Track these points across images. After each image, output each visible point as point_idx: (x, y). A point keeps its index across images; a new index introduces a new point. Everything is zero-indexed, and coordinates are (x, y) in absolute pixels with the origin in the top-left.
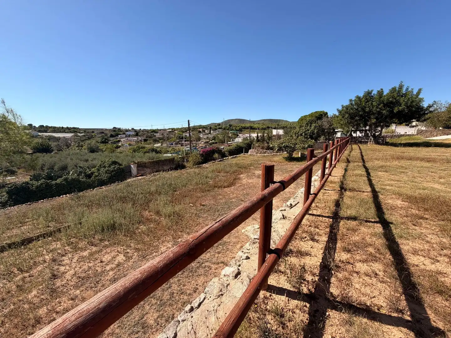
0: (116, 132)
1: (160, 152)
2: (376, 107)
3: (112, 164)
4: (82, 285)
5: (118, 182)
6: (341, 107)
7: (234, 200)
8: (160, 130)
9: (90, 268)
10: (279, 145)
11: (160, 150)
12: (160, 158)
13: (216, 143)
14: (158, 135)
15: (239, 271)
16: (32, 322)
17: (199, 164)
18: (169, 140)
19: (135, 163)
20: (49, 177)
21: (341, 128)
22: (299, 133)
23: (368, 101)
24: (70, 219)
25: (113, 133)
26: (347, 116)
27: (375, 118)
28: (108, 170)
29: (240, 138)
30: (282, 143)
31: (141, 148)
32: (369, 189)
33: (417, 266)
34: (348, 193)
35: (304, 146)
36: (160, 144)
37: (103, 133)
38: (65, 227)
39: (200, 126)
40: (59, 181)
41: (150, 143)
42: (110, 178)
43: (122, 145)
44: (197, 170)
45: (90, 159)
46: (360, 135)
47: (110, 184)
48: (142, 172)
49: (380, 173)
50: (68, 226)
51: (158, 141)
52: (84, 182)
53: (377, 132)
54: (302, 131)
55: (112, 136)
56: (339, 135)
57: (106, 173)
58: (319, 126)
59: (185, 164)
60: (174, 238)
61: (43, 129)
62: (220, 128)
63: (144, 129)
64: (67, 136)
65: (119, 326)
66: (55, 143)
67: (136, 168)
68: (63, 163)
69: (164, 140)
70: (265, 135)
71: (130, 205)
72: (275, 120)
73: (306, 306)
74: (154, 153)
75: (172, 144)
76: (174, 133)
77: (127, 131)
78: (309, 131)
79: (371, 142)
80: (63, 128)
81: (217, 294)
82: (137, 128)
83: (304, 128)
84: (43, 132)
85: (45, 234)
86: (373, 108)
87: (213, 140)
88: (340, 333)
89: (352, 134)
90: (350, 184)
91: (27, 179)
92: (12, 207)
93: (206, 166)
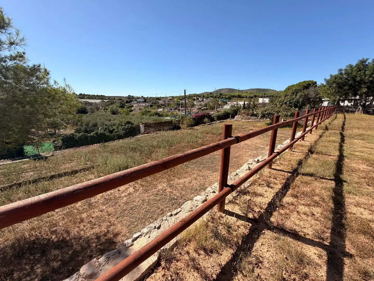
0: (130, 99)
1: (162, 116)
2: (368, 76)
3: (127, 124)
4: (107, 204)
5: (131, 137)
6: (330, 77)
7: (217, 157)
8: (163, 98)
9: (112, 194)
10: (262, 112)
11: (162, 114)
12: (161, 120)
13: (207, 109)
14: (161, 102)
15: (206, 199)
16: (79, 220)
17: (191, 126)
18: (170, 106)
19: (143, 124)
20: (86, 131)
21: (328, 97)
22: (283, 101)
23: (360, 71)
24: (100, 161)
25: (128, 100)
26: (334, 85)
27: (366, 88)
28: (124, 128)
29: (228, 106)
30: (266, 111)
31: (148, 112)
32: (337, 153)
33: (354, 214)
34: (314, 156)
35: (287, 113)
36: (162, 109)
37: (121, 100)
38: (97, 165)
39: (195, 94)
40: (92, 134)
41: (155, 109)
42: (125, 134)
43: (134, 109)
44: (189, 131)
45: (112, 119)
46: (349, 104)
47: (125, 138)
48: (148, 131)
49: (356, 141)
50: (99, 165)
51: (161, 107)
52: (108, 136)
53: (367, 102)
54: (287, 100)
55: (127, 102)
56: (325, 104)
57: (123, 130)
58: (305, 95)
59: (181, 125)
60: (168, 181)
61: (82, 96)
62: (211, 97)
63: (151, 97)
64: (97, 102)
65: (129, 232)
66: (90, 107)
67: (144, 127)
68: (95, 122)
69: (165, 106)
70: (252, 103)
71: (138, 154)
72: (262, 89)
73: (249, 225)
74: (157, 116)
75: (171, 110)
76: (173, 100)
77: (138, 98)
78: (294, 100)
79: (359, 111)
80: (94, 95)
81: (189, 210)
82: (145, 96)
83: (289, 97)
84: (82, 99)
85: (84, 169)
86: (365, 77)
87: (205, 106)
88: (268, 243)
89: (340, 103)
90: (319, 148)
91: (73, 131)
92: (65, 150)
93: (197, 128)
